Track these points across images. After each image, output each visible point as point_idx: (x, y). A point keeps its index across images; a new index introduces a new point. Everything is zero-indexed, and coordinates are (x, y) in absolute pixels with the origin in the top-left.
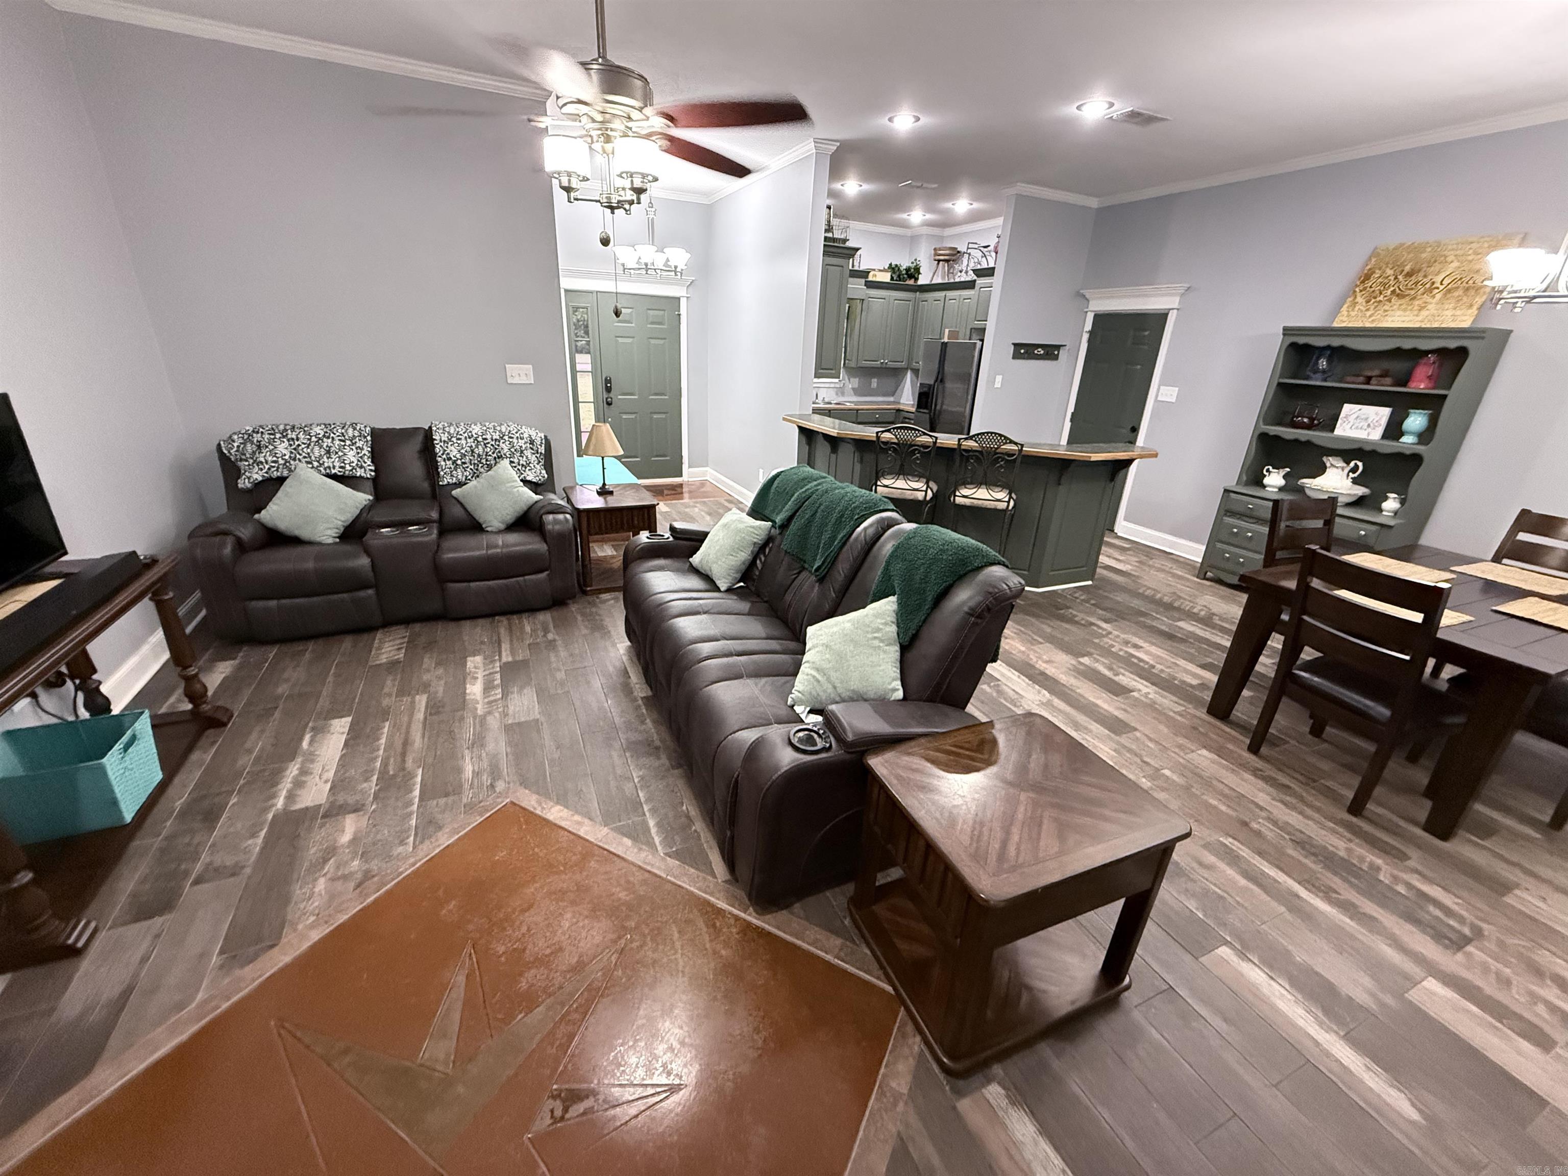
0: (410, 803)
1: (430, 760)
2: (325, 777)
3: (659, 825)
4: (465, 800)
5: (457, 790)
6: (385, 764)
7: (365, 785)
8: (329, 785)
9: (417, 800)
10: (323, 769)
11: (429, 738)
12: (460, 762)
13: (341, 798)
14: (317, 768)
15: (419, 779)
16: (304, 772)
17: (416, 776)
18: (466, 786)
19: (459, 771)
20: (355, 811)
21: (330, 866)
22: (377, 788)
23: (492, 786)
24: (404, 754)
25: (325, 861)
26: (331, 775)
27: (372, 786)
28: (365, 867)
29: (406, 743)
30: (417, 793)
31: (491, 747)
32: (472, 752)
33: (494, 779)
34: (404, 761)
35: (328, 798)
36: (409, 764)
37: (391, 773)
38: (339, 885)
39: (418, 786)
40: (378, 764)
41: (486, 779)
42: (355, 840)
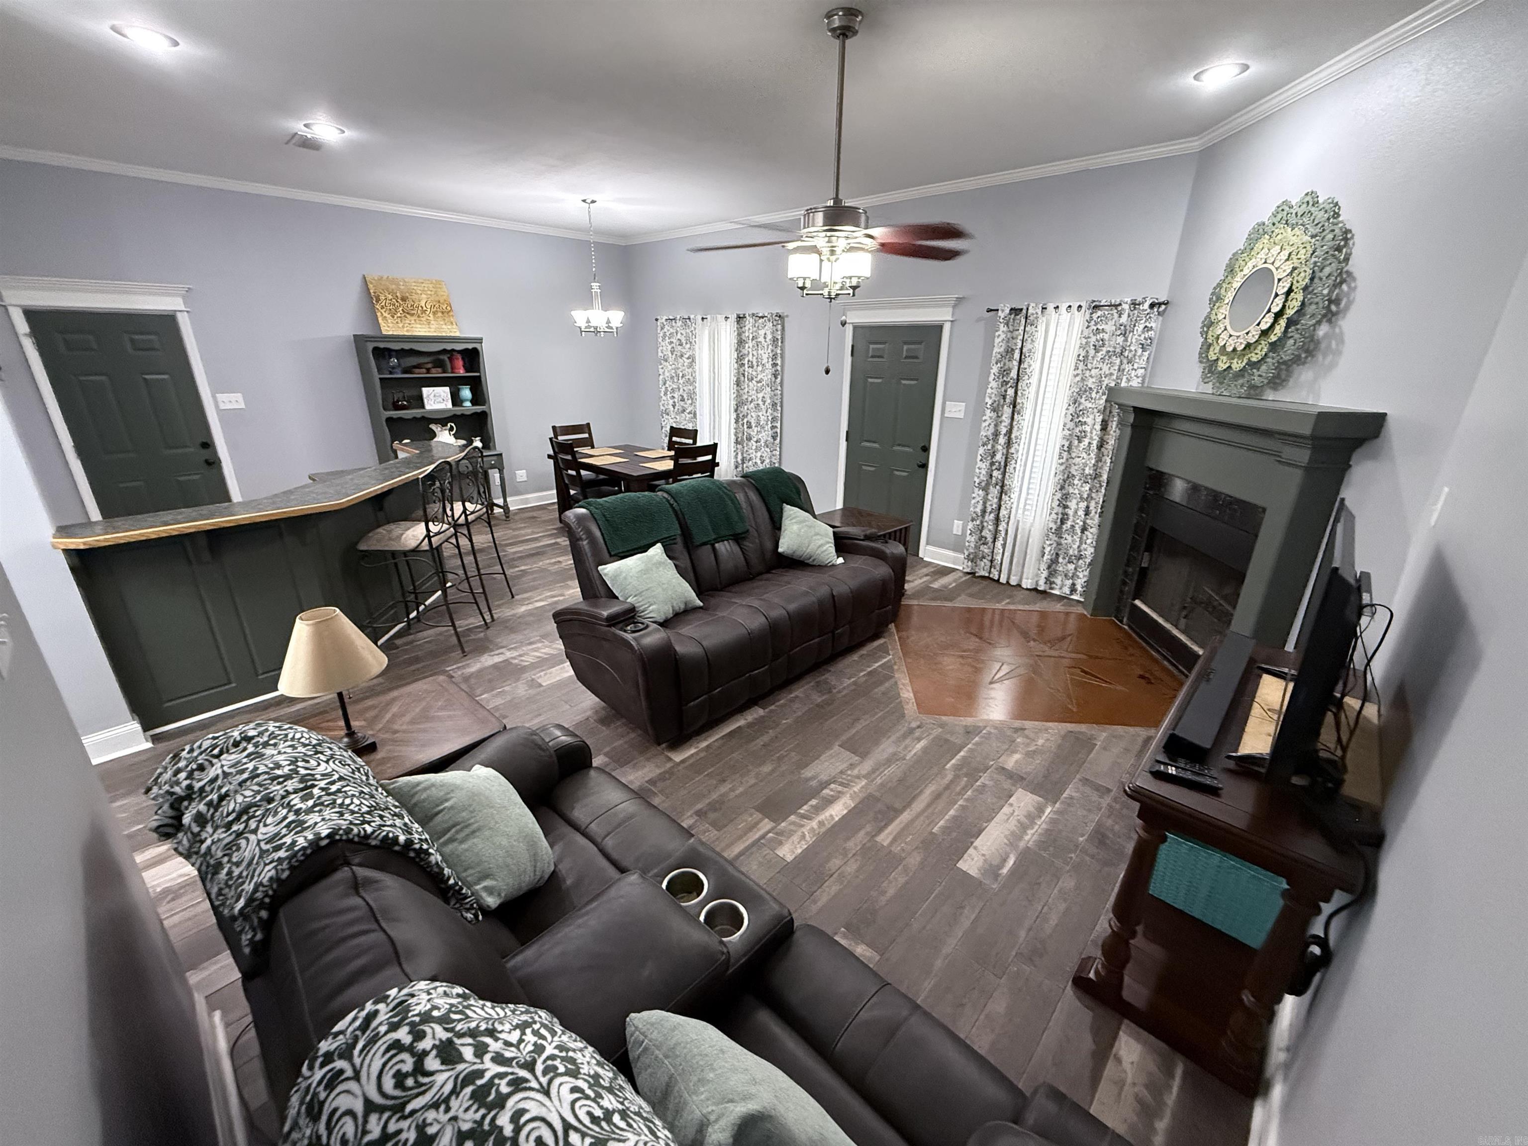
0: (971, 750)
1: (935, 770)
2: (1011, 809)
3: (876, 662)
4: (940, 730)
5: (937, 738)
6: (965, 789)
7: (987, 782)
8: (1011, 801)
9: (965, 749)
10: (1008, 819)
11: (919, 787)
12: (920, 753)
13: (1007, 784)
14: (1012, 824)
15: (953, 761)
16: (1024, 828)
17: (954, 765)
18: (931, 737)
19: (925, 750)
20: (1003, 769)
21: (1032, 748)
22: (981, 774)
23: (919, 727)
24: (947, 788)
25: (1034, 751)
26: (1006, 810)
27: (984, 779)
28: (1015, 735)
29: (937, 796)
30: (962, 753)
31: (891, 750)
32: (905, 755)
33: (914, 729)
34: (952, 782)
35: (1016, 791)
36: (950, 777)
37: (965, 779)
38: (1032, 735)
39: (958, 757)
40: (969, 793)
41: (917, 733)
42: (1015, 752)
